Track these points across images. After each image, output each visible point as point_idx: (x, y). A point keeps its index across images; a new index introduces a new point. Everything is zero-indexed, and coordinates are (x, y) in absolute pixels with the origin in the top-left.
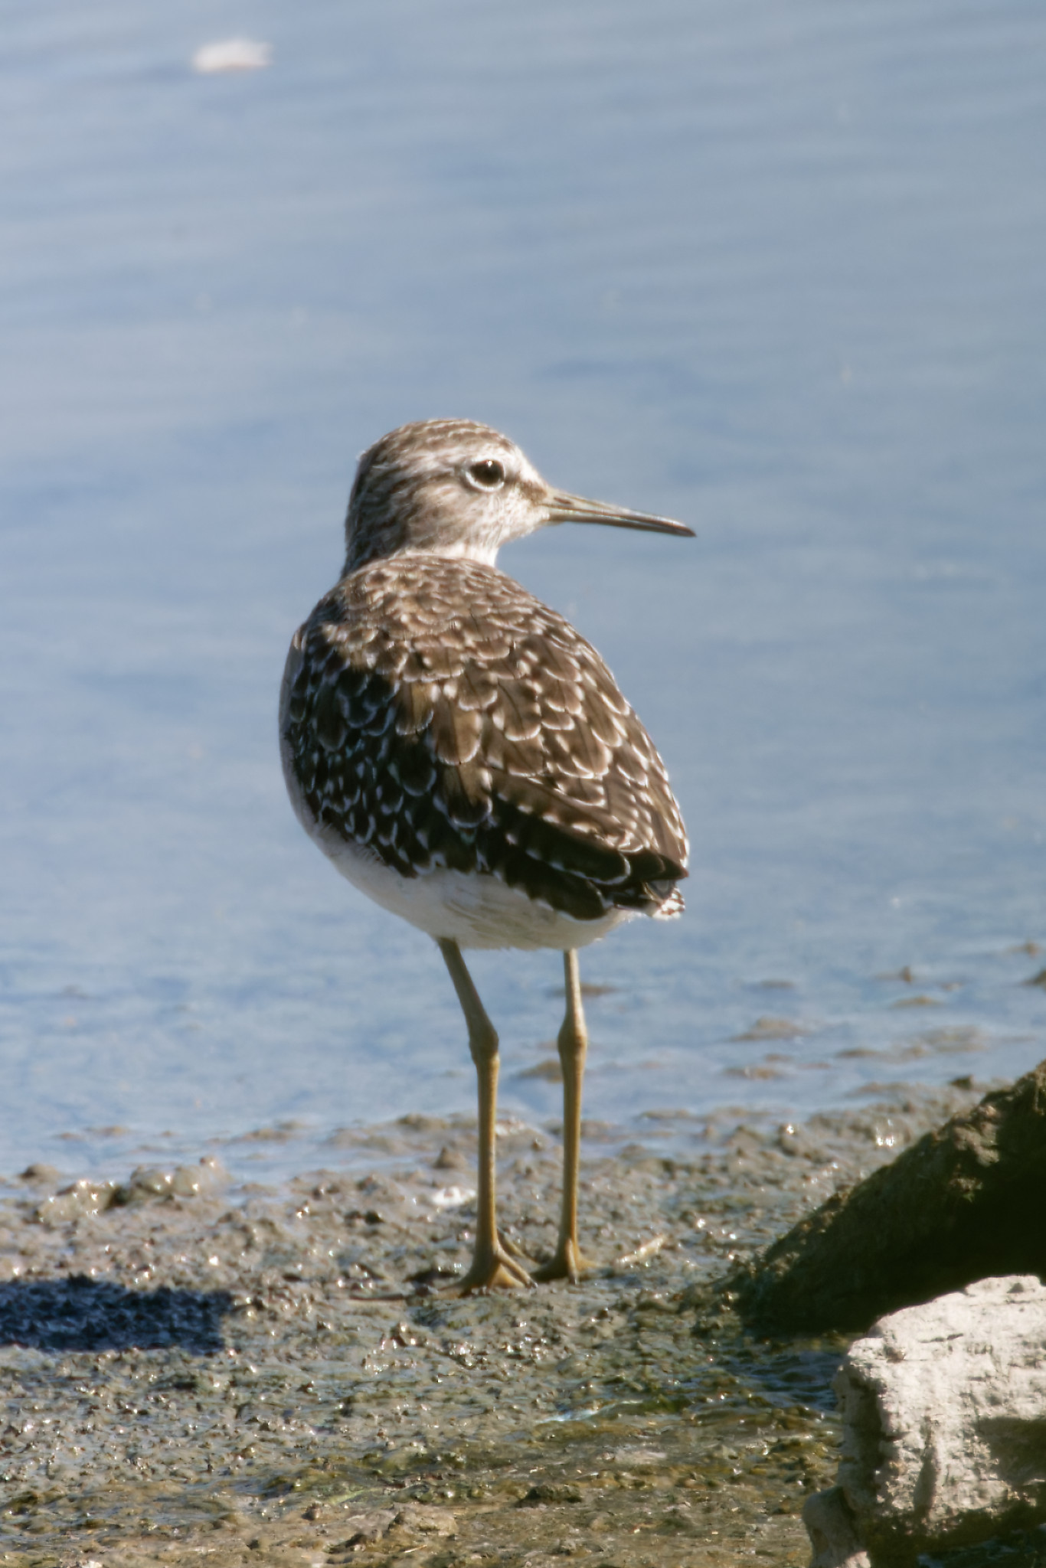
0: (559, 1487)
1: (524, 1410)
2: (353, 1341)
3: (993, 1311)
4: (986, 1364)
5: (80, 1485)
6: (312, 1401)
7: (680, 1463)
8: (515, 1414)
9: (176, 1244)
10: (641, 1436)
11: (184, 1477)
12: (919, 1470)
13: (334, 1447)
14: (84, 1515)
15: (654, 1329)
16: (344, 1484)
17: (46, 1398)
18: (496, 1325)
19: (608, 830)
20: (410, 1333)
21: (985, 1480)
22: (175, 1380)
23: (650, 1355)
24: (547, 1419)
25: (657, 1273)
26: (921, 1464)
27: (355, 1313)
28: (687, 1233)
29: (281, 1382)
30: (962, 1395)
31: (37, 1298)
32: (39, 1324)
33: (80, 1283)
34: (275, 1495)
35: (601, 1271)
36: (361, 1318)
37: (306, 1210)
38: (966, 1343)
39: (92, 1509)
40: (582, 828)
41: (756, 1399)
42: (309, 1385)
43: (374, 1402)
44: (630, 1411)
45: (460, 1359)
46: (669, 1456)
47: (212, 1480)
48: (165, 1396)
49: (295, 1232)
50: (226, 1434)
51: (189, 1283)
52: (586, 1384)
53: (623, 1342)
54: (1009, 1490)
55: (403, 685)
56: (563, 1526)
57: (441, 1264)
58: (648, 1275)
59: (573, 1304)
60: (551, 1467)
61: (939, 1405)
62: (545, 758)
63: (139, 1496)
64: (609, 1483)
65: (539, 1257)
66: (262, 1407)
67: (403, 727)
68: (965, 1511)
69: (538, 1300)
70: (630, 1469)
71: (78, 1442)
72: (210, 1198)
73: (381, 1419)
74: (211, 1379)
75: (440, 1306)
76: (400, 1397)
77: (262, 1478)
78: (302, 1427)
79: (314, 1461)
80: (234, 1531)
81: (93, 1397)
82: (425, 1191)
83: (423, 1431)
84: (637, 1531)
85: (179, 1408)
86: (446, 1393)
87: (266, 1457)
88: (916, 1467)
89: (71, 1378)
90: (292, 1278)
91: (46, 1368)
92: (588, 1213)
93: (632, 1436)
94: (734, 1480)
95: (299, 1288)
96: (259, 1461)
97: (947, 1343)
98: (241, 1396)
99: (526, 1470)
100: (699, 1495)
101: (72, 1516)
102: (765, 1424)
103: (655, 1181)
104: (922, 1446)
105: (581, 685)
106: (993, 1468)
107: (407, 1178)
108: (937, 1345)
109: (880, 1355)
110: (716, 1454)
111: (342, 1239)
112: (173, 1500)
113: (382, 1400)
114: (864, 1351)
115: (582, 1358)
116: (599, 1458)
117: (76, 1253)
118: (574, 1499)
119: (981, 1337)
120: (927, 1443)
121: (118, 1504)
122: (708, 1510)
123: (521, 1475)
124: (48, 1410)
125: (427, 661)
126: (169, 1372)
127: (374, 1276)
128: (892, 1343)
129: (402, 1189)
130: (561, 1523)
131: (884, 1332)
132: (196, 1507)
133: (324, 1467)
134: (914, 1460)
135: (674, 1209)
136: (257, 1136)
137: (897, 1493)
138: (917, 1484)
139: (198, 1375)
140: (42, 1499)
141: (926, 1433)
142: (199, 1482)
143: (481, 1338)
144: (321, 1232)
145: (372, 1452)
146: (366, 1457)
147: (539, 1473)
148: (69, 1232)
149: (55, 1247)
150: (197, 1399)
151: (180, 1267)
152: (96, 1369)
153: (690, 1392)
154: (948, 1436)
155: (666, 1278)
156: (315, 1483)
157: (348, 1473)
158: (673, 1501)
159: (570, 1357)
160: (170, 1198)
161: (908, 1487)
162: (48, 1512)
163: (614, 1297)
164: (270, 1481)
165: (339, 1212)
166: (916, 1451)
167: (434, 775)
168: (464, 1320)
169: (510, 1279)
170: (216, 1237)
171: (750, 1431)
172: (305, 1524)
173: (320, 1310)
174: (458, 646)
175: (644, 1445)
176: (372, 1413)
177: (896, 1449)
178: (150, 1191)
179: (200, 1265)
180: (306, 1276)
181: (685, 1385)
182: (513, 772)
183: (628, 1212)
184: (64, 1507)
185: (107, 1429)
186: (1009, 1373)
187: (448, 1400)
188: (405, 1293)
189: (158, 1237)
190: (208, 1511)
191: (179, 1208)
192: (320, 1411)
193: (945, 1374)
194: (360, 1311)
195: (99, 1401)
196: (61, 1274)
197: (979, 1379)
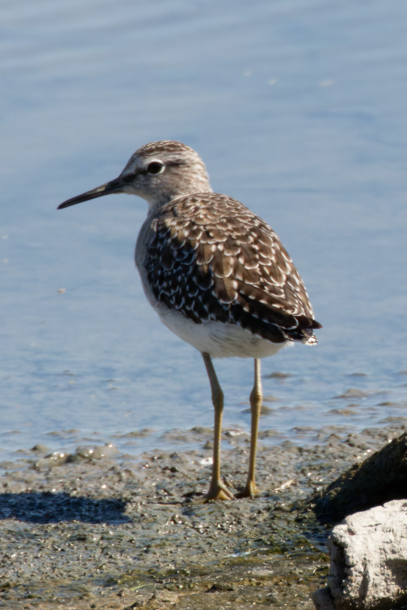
0: (225, 584)
1: (220, 551)
2: (155, 521)
3: (394, 514)
4: (391, 536)
5: (30, 580)
6: (134, 546)
7: (278, 575)
8: (216, 554)
9: (90, 479)
10: (264, 564)
11: (74, 577)
12: (361, 580)
13: (138, 566)
14: (28, 593)
15: (280, 518)
16: (138, 582)
17: (23, 543)
18: (215, 516)
19: (287, 307)
20: (180, 518)
21: (390, 585)
22: (78, 537)
23: (276, 529)
24: (229, 556)
25: (286, 495)
26: (362, 578)
27: (159, 510)
28: (302, 478)
29: (122, 538)
30: (380, 549)
31: (29, 501)
32: (26, 512)
33: (48, 495)
34: (109, 586)
35: (264, 494)
36: (161, 512)
37: (147, 466)
38: (382, 527)
39: (32, 590)
40: (277, 306)
41: (314, 549)
42: (133, 540)
43: (159, 547)
44: (263, 553)
45: (198, 530)
46: (274, 572)
47: (85, 579)
48: (73, 543)
49: (140, 475)
50: (95, 560)
51: (93, 496)
52: (247, 541)
53: (266, 524)
54: (400, 589)
55: (200, 244)
56: (224, 601)
57: (198, 489)
58: (283, 496)
59: (249, 507)
60: (224, 576)
61: (370, 553)
62: (260, 276)
63: (52, 585)
64: (246, 583)
65: (239, 488)
66: (113, 549)
67: (200, 261)
68: (381, 598)
69: (234, 505)
70: (256, 577)
71: (33, 562)
72: (108, 460)
73: (160, 554)
74: (92, 537)
75: (194, 507)
76: (170, 545)
77: (105, 578)
78: (126, 557)
79: (128, 571)
80: (88, 600)
81: (43, 543)
82: (197, 458)
83: (175, 560)
84: (254, 603)
85: (77, 547)
86: (189, 544)
87: (110, 570)
88: (360, 579)
89: (35, 535)
90: (134, 494)
91: (26, 531)
92: (263, 469)
93: (261, 563)
94: (299, 583)
95: (136, 498)
96: (105, 571)
97: (374, 527)
98: (104, 544)
99: (214, 577)
100: (282, 589)
101: (23, 593)
102: (317, 560)
103: (294, 456)
104: (362, 570)
105: (273, 248)
106: (393, 580)
107: (191, 453)
108: (370, 528)
109: (346, 532)
110: (293, 572)
111: (159, 478)
112: (66, 587)
113: (162, 547)
114: (339, 530)
115: (248, 530)
116: (245, 572)
117: (48, 483)
118: (231, 590)
119: (388, 525)
120: (365, 569)
121: (43, 588)
122: (285, 595)
123: (212, 579)
124: (24, 548)
125: (211, 234)
126: (76, 533)
127: (170, 495)
128: (351, 527)
129: (187, 458)
130: (223, 599)
131: (348, 522)
132: (75, 590)
133: (131, 574)
134: (359, 576)
135: (299, 468)
136: (133, 435)
137: (352, 590)
138: (360, 586)
139: (87, 535)
140: (12, 586)
141: (365, 565)
142: (79, 579)
143: (208, 521)
144: (151, 475)
145: (152, 568)
146: (149, 571)
147: (220, 578)
148: (47, 474)
149: (40, 480)
150: (86, 545)
151: (90, 489)
152: (46, 531)
153: (288, 545)
154: (374, 566)
155: (290, 497)
156: (126, 581)
157: (141, 578)
158: (271, 591)
159: (243, 530)
160: (91, 460)
161: (357, 587)
162: (14, 591)
163: (266, 505)
164: (108, 580)
165: (160, 467)
166: (360, 572)
167: (213, 282)
168: (203, 513)
169: (225, 496)
170: (106, 477)
171: (310, 563)
172: (118, 598)
173: (144, 508)
174: (224, 229)
175: (265, 567)
176: (157, 552)
177: (352, 571)
178: (83, 457)
179: (98, 488)
180: (141, 493)
181: (287, 542)
182: (247, 282)
183: (280, 470)
184: (21, 589)
185: (46, 557)
186: (400, 540)
187: (190, 547)
188: (181, 501)
189: (83, 476)
190: (79, 592)
191: (94, 464)
192: (136, 551)
193: (373, 540)
194: (161, 508)
195: (45, 545)
196: (40, 491)
197: (387, 543)
